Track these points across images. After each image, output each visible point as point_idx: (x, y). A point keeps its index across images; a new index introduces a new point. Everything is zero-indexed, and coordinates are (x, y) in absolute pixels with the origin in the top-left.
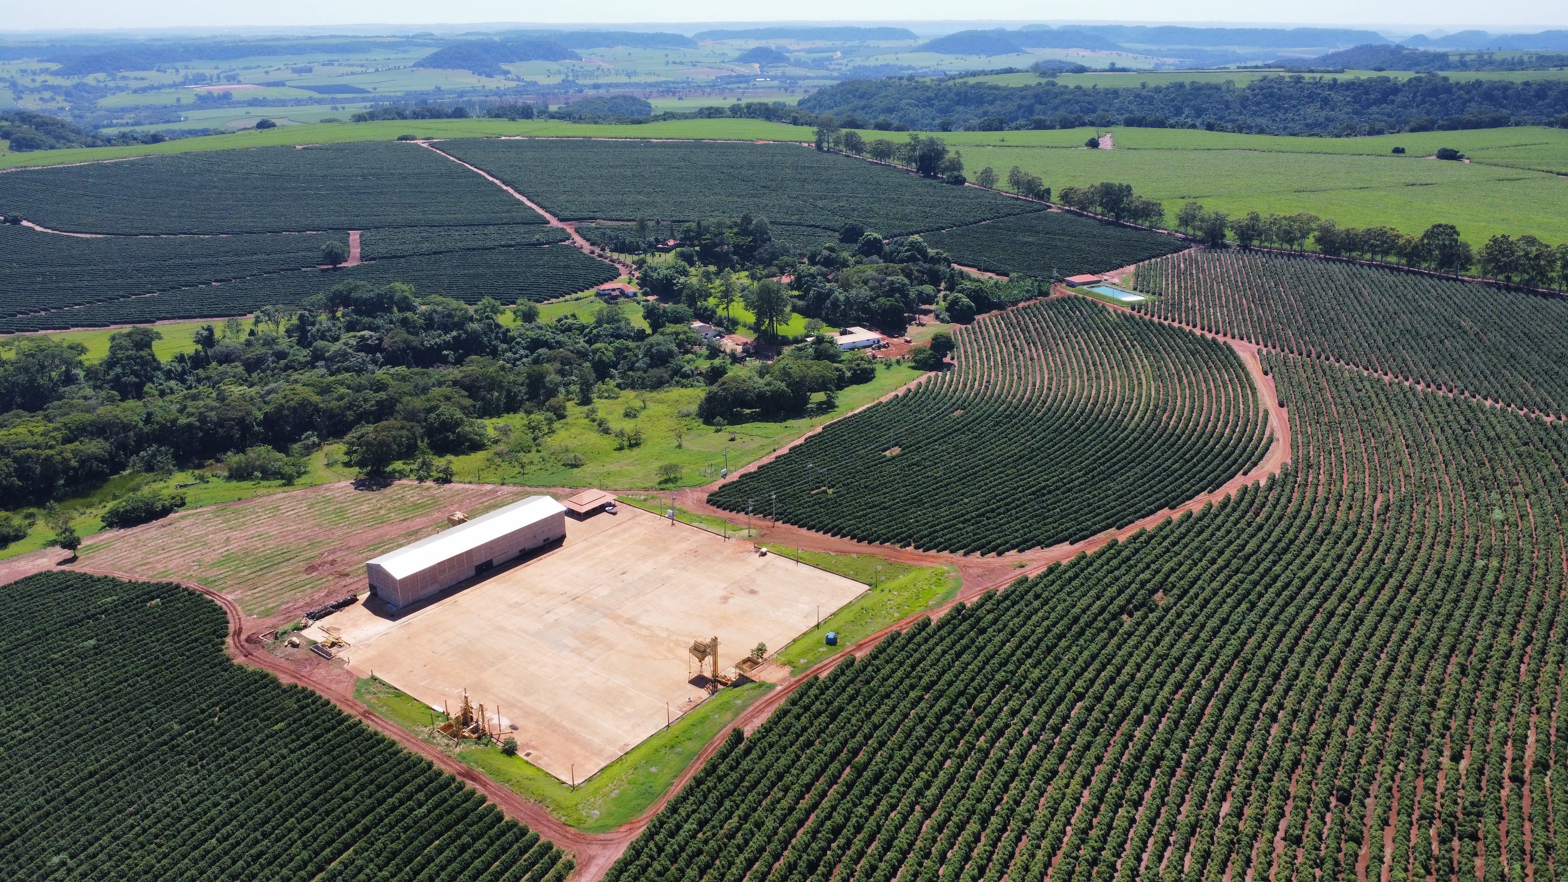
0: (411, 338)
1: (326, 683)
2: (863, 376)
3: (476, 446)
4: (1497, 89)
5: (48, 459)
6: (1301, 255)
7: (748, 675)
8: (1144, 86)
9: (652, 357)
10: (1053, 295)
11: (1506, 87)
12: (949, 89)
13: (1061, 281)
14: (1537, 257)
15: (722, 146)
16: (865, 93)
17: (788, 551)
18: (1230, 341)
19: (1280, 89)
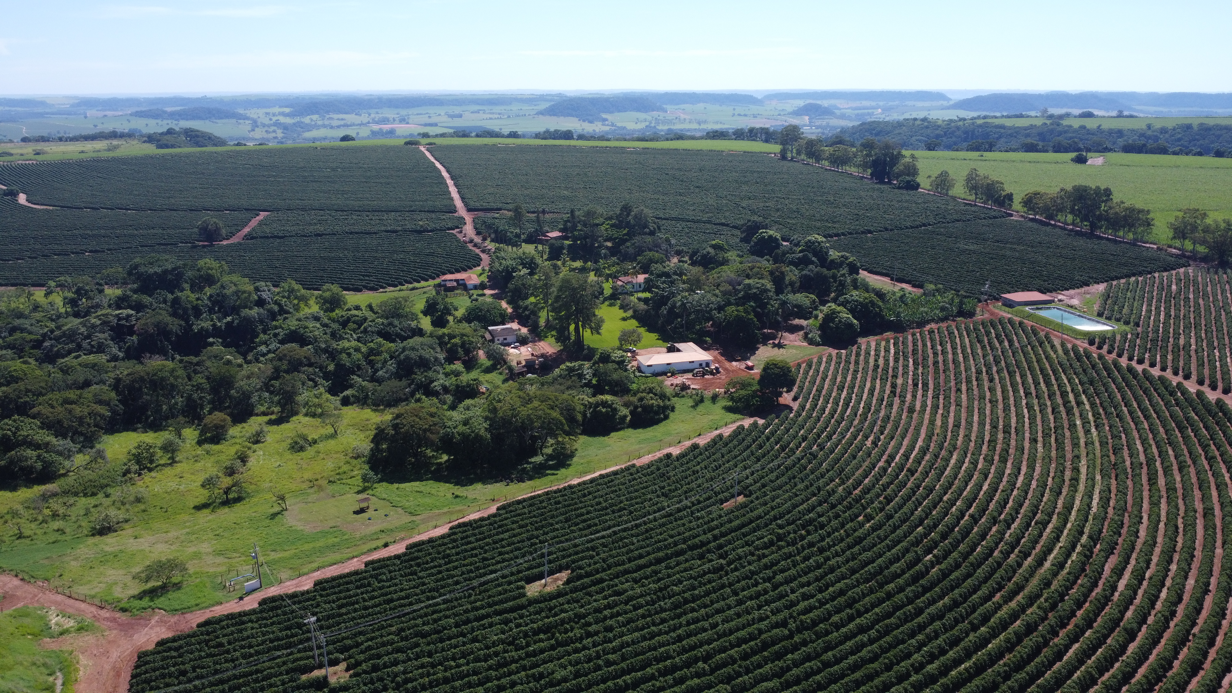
2: (650, 417)
10: (980, 317)
13: (995, 298)
16: (881, 131)
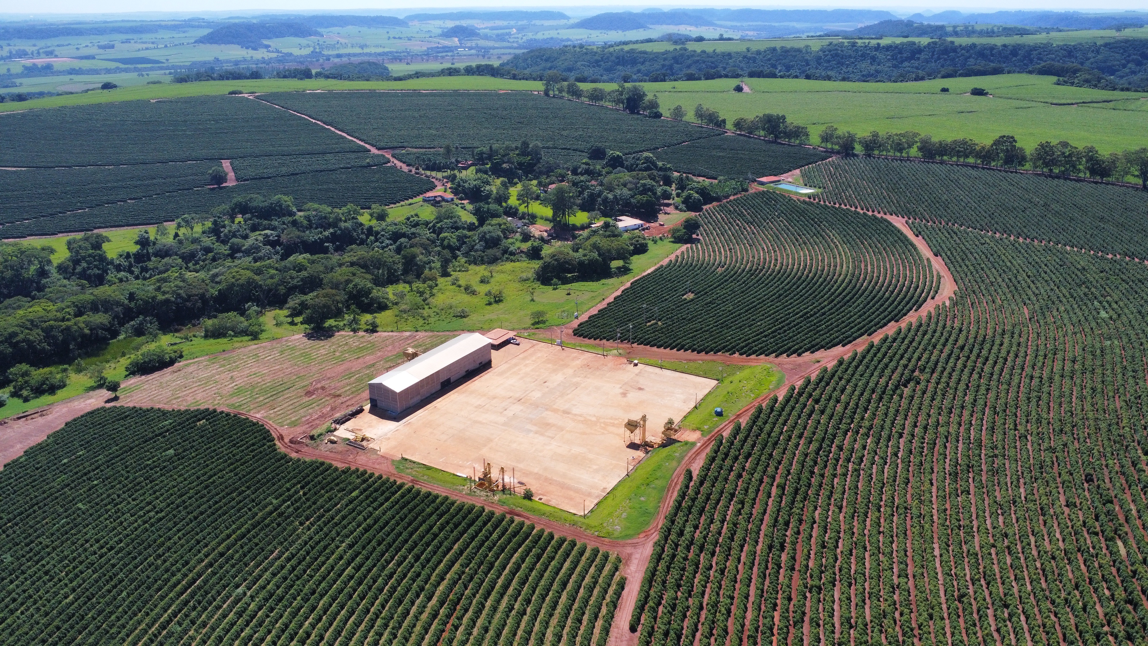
0: (302, 234)
1: (370, 464)
2: (641, 249)
3: (383, 307)
4: (985, 49)
5: (68, 328)
6: (908, 159)
7: (673, 437)
8: (748, 50)
9: (487, 241)
10: (751, 191)
11: (992, 48)
12: (611, 53)
13: (755, 181)
14: (1070, 155)
15: (475, 94)
16: (550, 58)
17: (652, 362)
18: (885, 217)
19: (842, 51)
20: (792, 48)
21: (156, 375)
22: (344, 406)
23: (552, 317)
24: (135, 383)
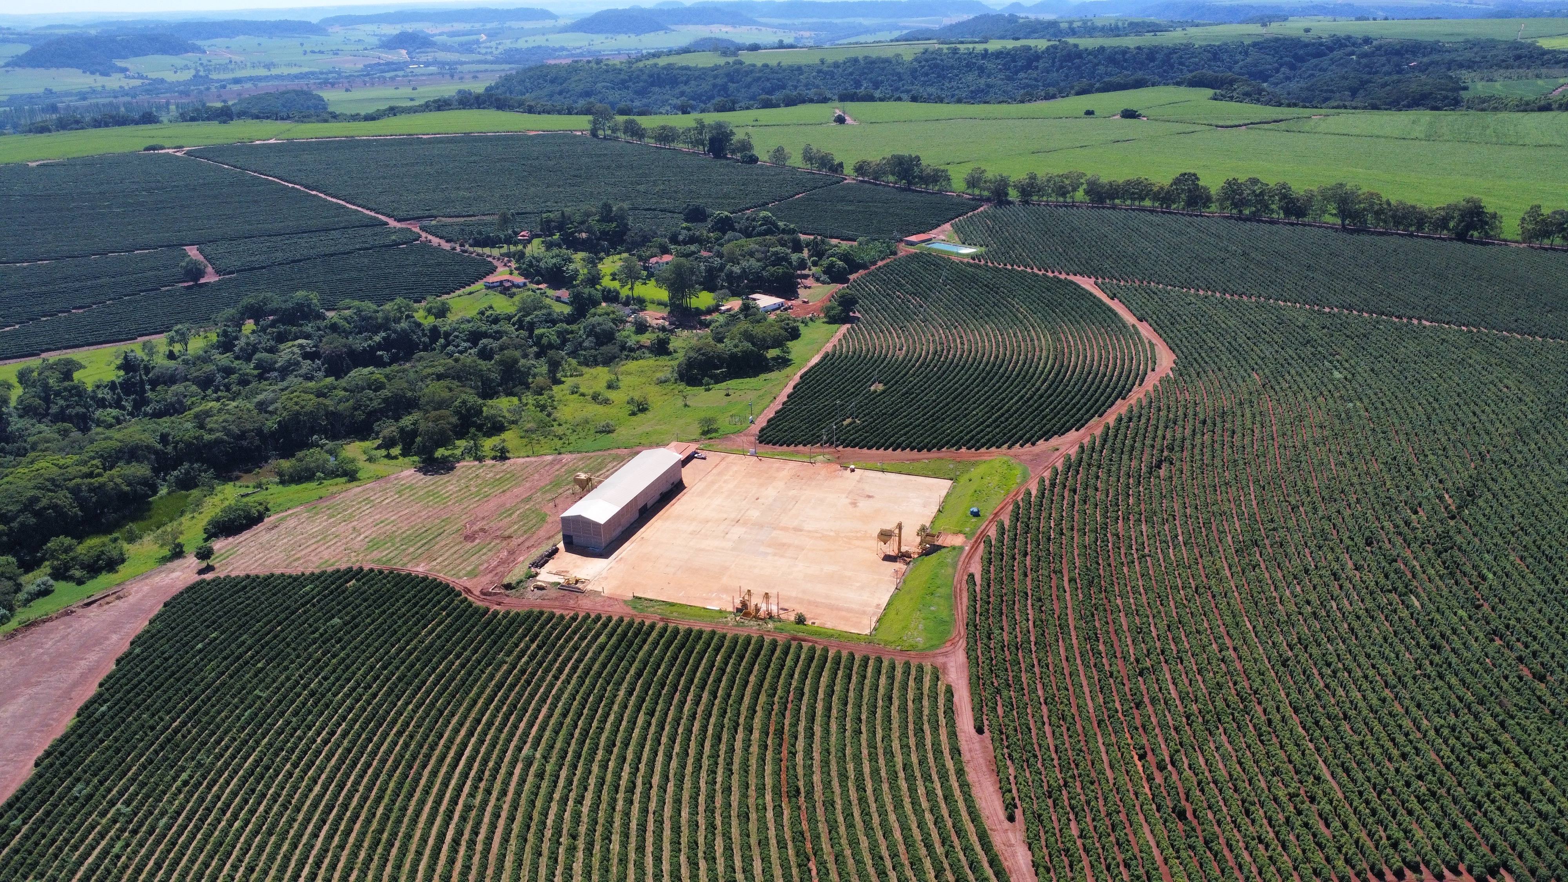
0: (347, 342)
1: (600, 608)
2: (793, 333)
4: (1116, 53)
5: (101, 486)
6: (1075, 205)
7: (935, 543)
8: (822, 62)
9: (597, 336)
10: (901, 254)
11: (1124, 52)
12: (641, 70)
13: (902, 240)
14: (1261, 194)
15: (497, 139)
16: (556, 78)
17: (869, 465)
18: (1069, 278)
19: (942, 60)
20: (879, 58)
21: (246, 535)
22: (523, 547)
23: (723, 423)
24: (223, 547)
